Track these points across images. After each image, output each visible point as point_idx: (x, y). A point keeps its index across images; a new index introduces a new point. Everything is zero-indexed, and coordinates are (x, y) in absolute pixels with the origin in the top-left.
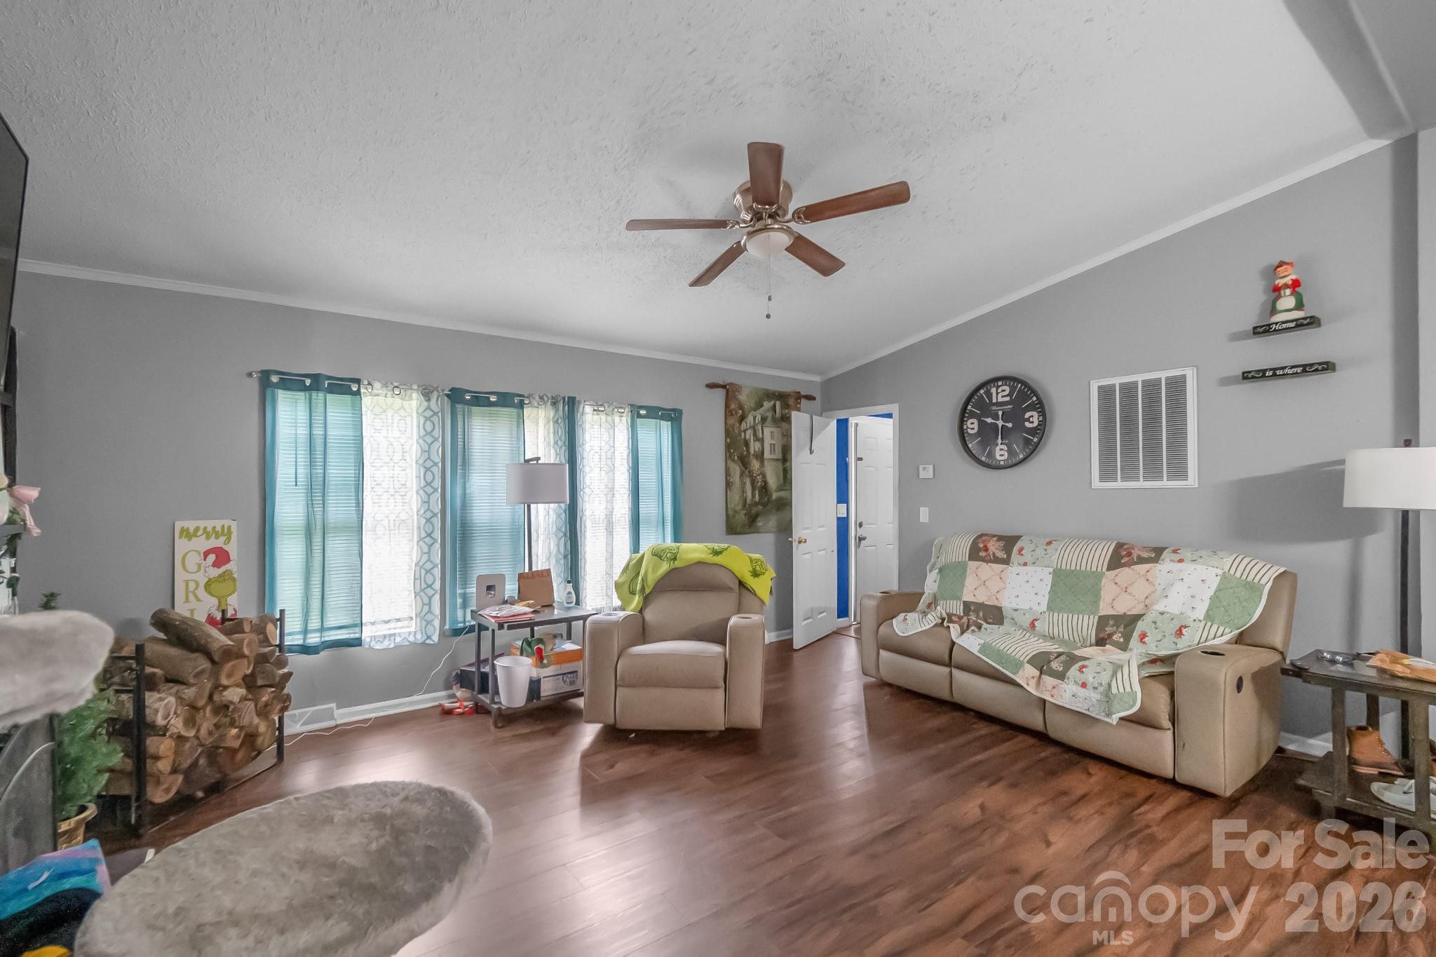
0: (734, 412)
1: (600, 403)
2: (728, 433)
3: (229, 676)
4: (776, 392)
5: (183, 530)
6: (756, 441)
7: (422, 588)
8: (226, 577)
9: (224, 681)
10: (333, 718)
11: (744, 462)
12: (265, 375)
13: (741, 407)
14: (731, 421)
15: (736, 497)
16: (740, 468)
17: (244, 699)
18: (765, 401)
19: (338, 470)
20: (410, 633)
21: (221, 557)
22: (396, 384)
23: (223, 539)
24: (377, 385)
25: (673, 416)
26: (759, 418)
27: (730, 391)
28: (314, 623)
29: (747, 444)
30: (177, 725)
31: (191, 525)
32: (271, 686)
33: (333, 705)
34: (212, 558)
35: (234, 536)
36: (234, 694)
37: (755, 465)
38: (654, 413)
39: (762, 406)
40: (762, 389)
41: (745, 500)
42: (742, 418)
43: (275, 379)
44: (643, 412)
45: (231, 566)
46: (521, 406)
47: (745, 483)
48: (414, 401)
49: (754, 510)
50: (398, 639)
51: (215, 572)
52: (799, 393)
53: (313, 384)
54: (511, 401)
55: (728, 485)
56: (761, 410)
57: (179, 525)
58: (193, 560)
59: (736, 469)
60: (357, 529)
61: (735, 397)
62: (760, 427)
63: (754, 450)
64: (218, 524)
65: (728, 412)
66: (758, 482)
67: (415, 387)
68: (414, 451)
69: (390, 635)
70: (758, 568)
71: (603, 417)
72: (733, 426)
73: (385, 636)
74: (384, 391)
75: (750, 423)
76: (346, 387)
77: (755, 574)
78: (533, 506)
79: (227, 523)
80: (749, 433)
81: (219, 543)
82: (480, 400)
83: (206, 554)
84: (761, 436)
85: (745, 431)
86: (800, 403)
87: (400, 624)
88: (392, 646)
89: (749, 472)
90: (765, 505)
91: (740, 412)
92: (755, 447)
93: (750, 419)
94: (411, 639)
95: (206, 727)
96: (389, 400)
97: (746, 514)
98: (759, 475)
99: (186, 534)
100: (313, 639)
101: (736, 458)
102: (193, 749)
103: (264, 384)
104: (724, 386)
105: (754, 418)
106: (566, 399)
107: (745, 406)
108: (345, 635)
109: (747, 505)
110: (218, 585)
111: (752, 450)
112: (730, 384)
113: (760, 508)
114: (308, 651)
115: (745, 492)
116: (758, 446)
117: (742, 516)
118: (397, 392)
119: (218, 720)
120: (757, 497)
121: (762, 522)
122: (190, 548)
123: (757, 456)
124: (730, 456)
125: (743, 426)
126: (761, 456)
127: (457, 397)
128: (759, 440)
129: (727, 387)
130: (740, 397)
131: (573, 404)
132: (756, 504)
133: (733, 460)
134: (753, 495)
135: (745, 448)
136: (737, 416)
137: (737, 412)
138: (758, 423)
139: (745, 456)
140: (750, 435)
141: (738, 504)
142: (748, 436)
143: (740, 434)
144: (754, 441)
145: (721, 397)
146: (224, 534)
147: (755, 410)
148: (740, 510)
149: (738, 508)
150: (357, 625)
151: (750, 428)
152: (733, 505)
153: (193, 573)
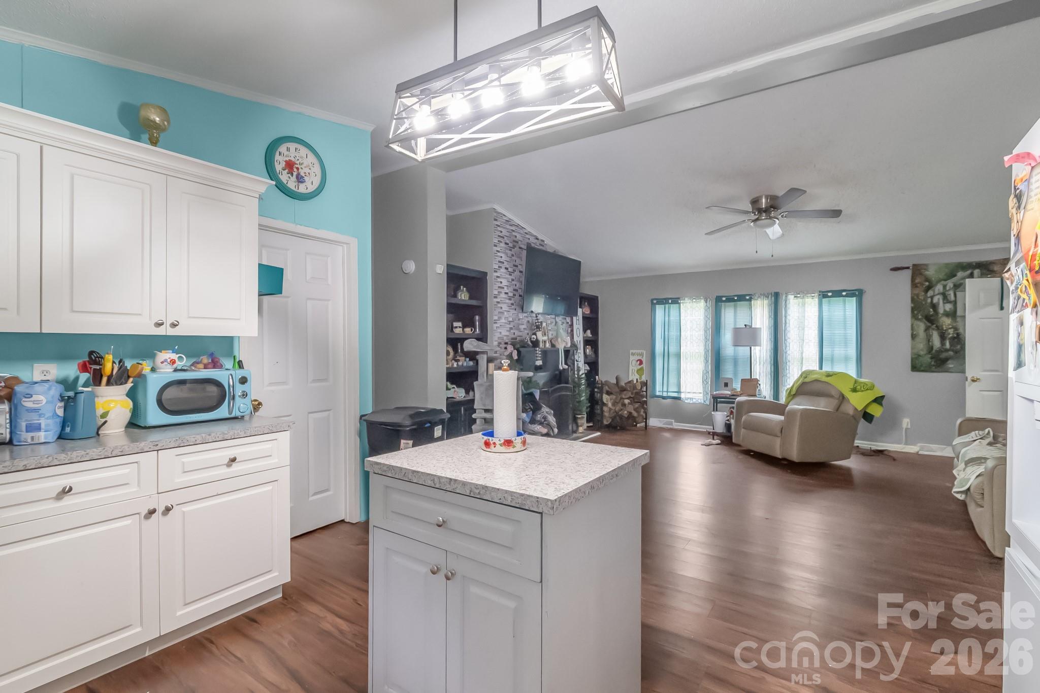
0: (919, 285)
1: (798, 292)
2: (913, 300)
3: (625, 395)
4: (972, 263)
6: (947, 303)
7: (704, 381)
8: (642, 369)
9: (624, 397)
10: (673, 425)
11: (931, 320)
12: (652, 300)
13: (927, 280)
14: (917, 291)
15: (921, 346)
16: (925, 324)
17: (629, 403)
18: (958, 272)
19: (673, 333)
20: (699, 399)
21: (641, 362)
22: (695, 297)
23: (641, 356)
24: (686, 299)
25: (858, 294)
26: (950, 284)
27: (917, 271)
28: (665, 389)
29: (934, 306)
30: (610, 405)
31: (634, 351)
32: (640, 402)
33: (673, 420)
34: (639, 362)
35: (645, 355)
36: (627, 401)
37: (946, 322)
38: (837, 294)
39: (955, 276)
40: (955, 263)
41: (932, 348)
42: (929, 288)
43: (655, 302)
44: (830, 294)
45: (644, 365)
46: (750, 300)
47: (931, 335)
48: (702, 303)
49: (944, 355)
50: (694, 400)
51: (639, 367)
53: (663, 301)
54: (744, 298)
55: (913, 337)
56: (954, 279)
57: (631, 351)
58: (634, 362)
59: (921, 326)
60: (678, 356)
61: (921, 274)
62: (952, 293)
63: (945, 310)
64: (640, 351)
65: (914, 285)
66: (949, 334)
67: (702, 298)
68: (702, 323)
69: (690, 398)
70: (859, 387)
71: (800, 300)
72: (918, 295)
73: (688, 398)
74: (689, 301)
75: (939, 290)
76: (676, 301)
77: (854, 390)
78: (752, 347)
79: (643, 351)
81: (640, 358)
82: (730, 300)
83: (637, 361)
84: (952, 298)
85: (932, 297)
87: (694, 395)
88: (691, 402)
89: (937, 326)
90: (956, 352)
91: (927, 284)
92: (944, 307)
93: (939, 288)
94: (700, 401)
95: (617, 409)
96: (691, 303)
97: (932, 358)
98: (950, 328)
99: (633, 354)
100: (665, 394)
101: (920, 317)
102: (613, 413)
103: (652, 303)
104: (908, 268)
105: (945, 287)
106: (773, 294)
107: (933, 279)
108: (675, 395)
109: (934, 351)
110: (640, 372)
111: (941, 311)
112: (914, 265)
113: (951, 353)
114: (664, 398)
115: (932, 342)
116: (948, 307)
117: (927, 359)
118: (694, 300)
119: (622, 408)
120: (948, 345)
121: (953, 364)
122: (633, 359)
123: (947, 314)
124: (914, 316)
125: (930, 293)
126: (953, 314)
127: (719, 300)
128: (950, 302)
129: (911, 268)
130: (927, 273)
131: (777, 295)
132: (947, 350)
133: (917, 319)
134: (943, 344)
135: (931, 310)
136: (924, 286)
137: (923, 285)
138: (949, 290)
139: (932, 316)
140: (939, 299)
141: (922, 350)
142: (935, 300)
143: (925, 300)
144: (944, 303)
145: (907, 275)
146: (642, 355)
147: (945, 280)
148: (925, 355)
149: (922, 353)
150: (679, 392)
151: (938, 294)
152: (915, 351)
153: (634, 367)
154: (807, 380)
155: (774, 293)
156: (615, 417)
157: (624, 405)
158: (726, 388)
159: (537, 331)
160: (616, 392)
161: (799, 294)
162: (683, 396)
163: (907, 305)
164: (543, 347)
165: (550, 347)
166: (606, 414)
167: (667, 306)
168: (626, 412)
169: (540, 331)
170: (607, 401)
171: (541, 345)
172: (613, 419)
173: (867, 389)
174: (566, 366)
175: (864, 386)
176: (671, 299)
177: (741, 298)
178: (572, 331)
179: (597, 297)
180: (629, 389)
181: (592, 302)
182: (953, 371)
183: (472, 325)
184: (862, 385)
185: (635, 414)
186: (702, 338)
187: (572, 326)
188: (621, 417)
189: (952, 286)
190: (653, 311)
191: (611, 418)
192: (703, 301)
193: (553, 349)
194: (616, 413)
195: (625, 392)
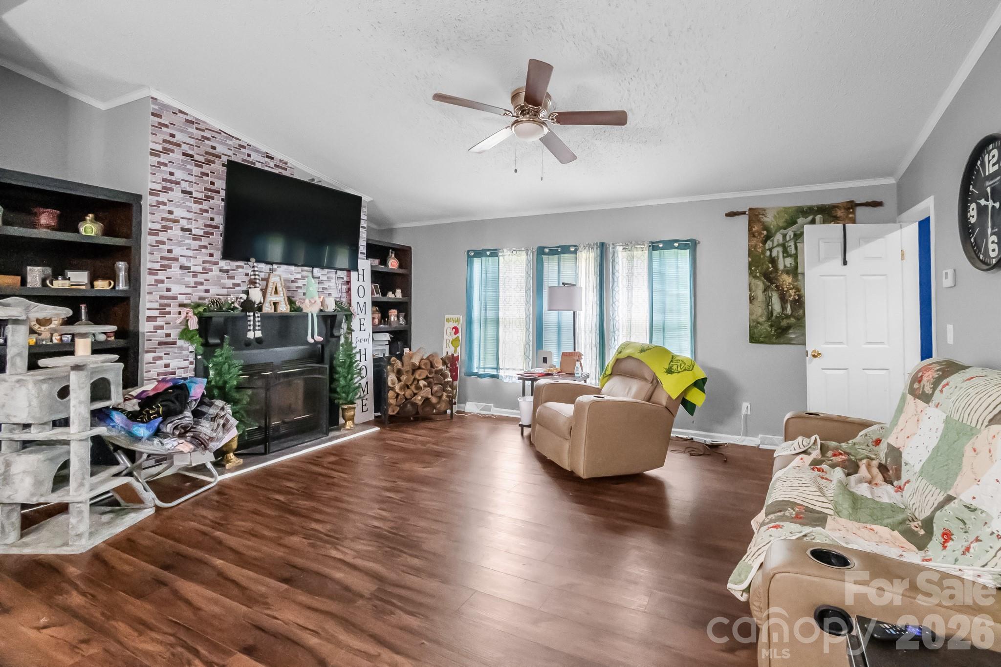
0: (757, 234)
2: (750, 253)
4: (814, 206)
5: (447, 319)
6: (787, 257)
8: (457, 338)
10: (490, 411)
11: (770, 279)
12: (468, 252)
13: (766, 228)
14: (754, 242)
15: (760, 310)
16: (764, 283)
18: (799, 218)
19: (491, 295)
21: (456, 330)
22: (514, 249)
23: (457, 323)
24: (505, 250)
25: (691, 245)
26: (790, 233)
27: (754, 215)
28: (482, 364)
29: (773, 261)
31: (449, 317)
33: (492, 405)
34: (454, 330)
35: (461, 322)
37: (787, 280)
38: (669, 244)
39: (795, 223)
40: (794, 207)
41: (771, 314)
42: (768, 237)
43: (471, 254)
44: (661, 245)
45: (459, 335)
46: (575, 252)
47: (770, 298)
48: (522, 256)
49: (784, 323)
51: (455, 337)
52: (852, 202)
53: (479, 254)
54: (570, 250)
55: (752, 299)
56: (794, 228)
57: (446, 316)
58: (449, 330)
59: (760, 285)
60: (497, 322)
61: (759, 221)
62: (792, 244)
63: (785, 266)
64: (456, 316)
65: (752, 234)
66: (790, 296)
67: (523, 249)
68: (523, 282)
69: (510, 376)
70: (675, 367)
71: (630, 252)
72: (755, 247)
73: (507, 376)
74: (509, 253)
75: (779, 240)
76: (494, 253)
77: (670, 371)
79: (459, 316)
80: (777, 252)
81: (455, 325)
82: (554, 252)
83: (452, 329)
84: (793, 251)
85: (771, 250)
86: (853, 213)
88: (509, 381)
89: (776, 286)
90: (798, 319)
91: (765, 232)
92: (784, 263)
93: (778, 238)
95: (410, 393)
96: (511, 256)
97: (771, 326)
98: (791, 289)
99: (448, 320)
100: (481, 372)
101: (758, 274)
103: (469, 256)
104: (744, 213)
105: (784, 236)
106: (598, 244)
107: (772, 227)
108: (494, 372)
109: (774, 318)
110: (455, 342)
111: (781, 266)
112: (750, 209)
113: (793, 320)
114: (480, 376)
115: (771, 306)
116: (789, 261)
117: (765, 328)
118: (515, 253)
119: (415, 391)
120: (789, 310)
121: (794, 333)
122: (448, 326)
123: (787, 272)
124: (752, 274)
125: (769, 244)
126: (795, 271)
127: (541, 251)
128: (790, 256)
129: (747, 213)
130: (765, 219)
131: (603, 247)
132: (788, 317)
133: (755, 277)
134: (784, 308)
135: (770, 265)
136: (762, 236)
137: (760, 234)
138: (789, 241)
139: (771, 273)
140: (778, 252)
141: (761, 316)
142: (774, 254)
143: (763, 253)
144: (784, 257)
145: (743, 222)
146: (458, 321)
147: (785, 229)
148: (765, 321)
149: (761, 320)
150: (497, 369)
151: (778, 246)
152: (754, 317)
153: (449, 336)
154: (622, 356)
155: (600, 243)
156: (405, 405)
157: (419, 388)
158: (545, 365)
159: (250, 288)
160: (407, 372)
161: (627, 245)
162: (501, 373)
163: (745, 260)
164: (272, 311)
165: (288, 311)
166: (392, 401)
167: (484, 259)
168: (420, 398)
169: (256, 287)
170: (393, 384)
171: (268, 309)
172: (402, 407)
173: (685, 370)
174: (319, 337)
175: (681, 365)
176: (489, 250)
177: (565, 249)
178: (349, 289)
179: (410, 248)
180: (423, 367)
181: (404, 254)
182: (794, 342)
183: (112, 276)
184: (679, 364)
185: (434, 400)
186: (523, 299)
187: (348, 283)
188: (414, 405)
189: (792, 236)
190: (470, 264)
191: (399, 406)
192: (524, 253)
193: (294, 313)
194: (406, 399)
195: (419, 371)
